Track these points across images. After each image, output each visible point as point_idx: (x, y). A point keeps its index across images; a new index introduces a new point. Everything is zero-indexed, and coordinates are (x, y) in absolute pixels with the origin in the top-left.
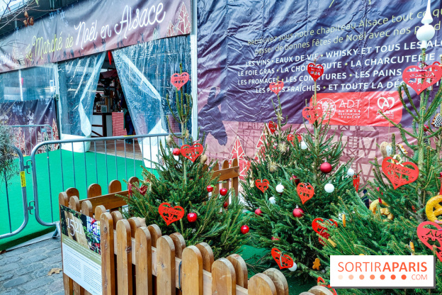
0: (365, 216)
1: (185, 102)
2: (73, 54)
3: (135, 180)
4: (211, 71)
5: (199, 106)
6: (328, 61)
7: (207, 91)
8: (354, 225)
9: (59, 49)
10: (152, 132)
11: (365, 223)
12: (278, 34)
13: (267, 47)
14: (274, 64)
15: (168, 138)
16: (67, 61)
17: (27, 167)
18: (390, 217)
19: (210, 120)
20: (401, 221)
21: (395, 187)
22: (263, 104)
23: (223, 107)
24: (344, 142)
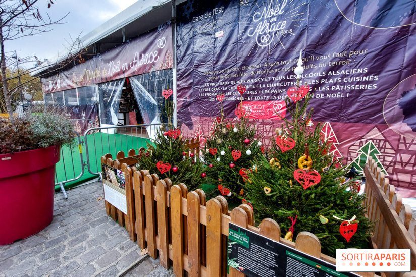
0: (268, 167)
1: (170, 106)
2: (106, 79)
3: (143, 149)
4: (184, 88)
5: (177, 108)
6: (248, 84)
7: (183, 100)
8: (261, 171)
9: (99, 76)
10: (153, 123)
11: (267, 170)
12: (221, 69)
13: (215, 76)
14: (219, 86)
15: (161, 126)
16: (104, 83)
17: (83, 142)
18: (279, 167)
19: (184, 116)
20: (286, 169)
21: (283, 152)
22: (213, 107)
23: (191, 108)
24: (256, 128)
